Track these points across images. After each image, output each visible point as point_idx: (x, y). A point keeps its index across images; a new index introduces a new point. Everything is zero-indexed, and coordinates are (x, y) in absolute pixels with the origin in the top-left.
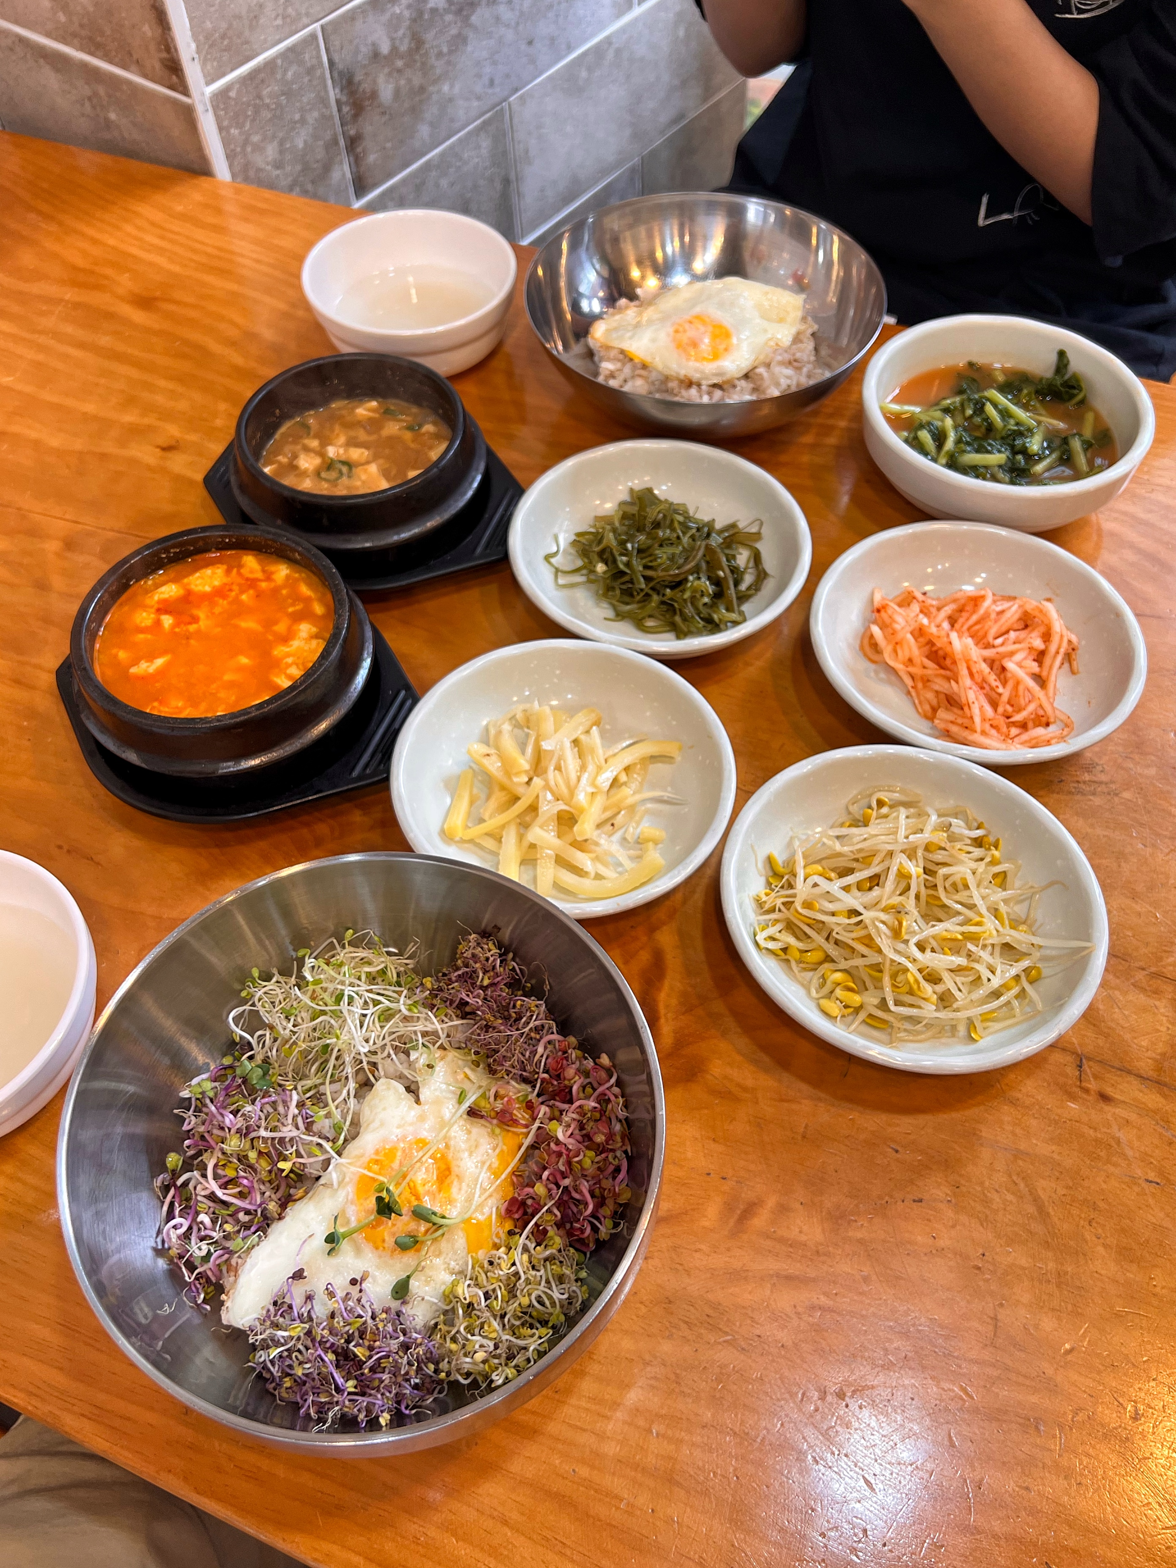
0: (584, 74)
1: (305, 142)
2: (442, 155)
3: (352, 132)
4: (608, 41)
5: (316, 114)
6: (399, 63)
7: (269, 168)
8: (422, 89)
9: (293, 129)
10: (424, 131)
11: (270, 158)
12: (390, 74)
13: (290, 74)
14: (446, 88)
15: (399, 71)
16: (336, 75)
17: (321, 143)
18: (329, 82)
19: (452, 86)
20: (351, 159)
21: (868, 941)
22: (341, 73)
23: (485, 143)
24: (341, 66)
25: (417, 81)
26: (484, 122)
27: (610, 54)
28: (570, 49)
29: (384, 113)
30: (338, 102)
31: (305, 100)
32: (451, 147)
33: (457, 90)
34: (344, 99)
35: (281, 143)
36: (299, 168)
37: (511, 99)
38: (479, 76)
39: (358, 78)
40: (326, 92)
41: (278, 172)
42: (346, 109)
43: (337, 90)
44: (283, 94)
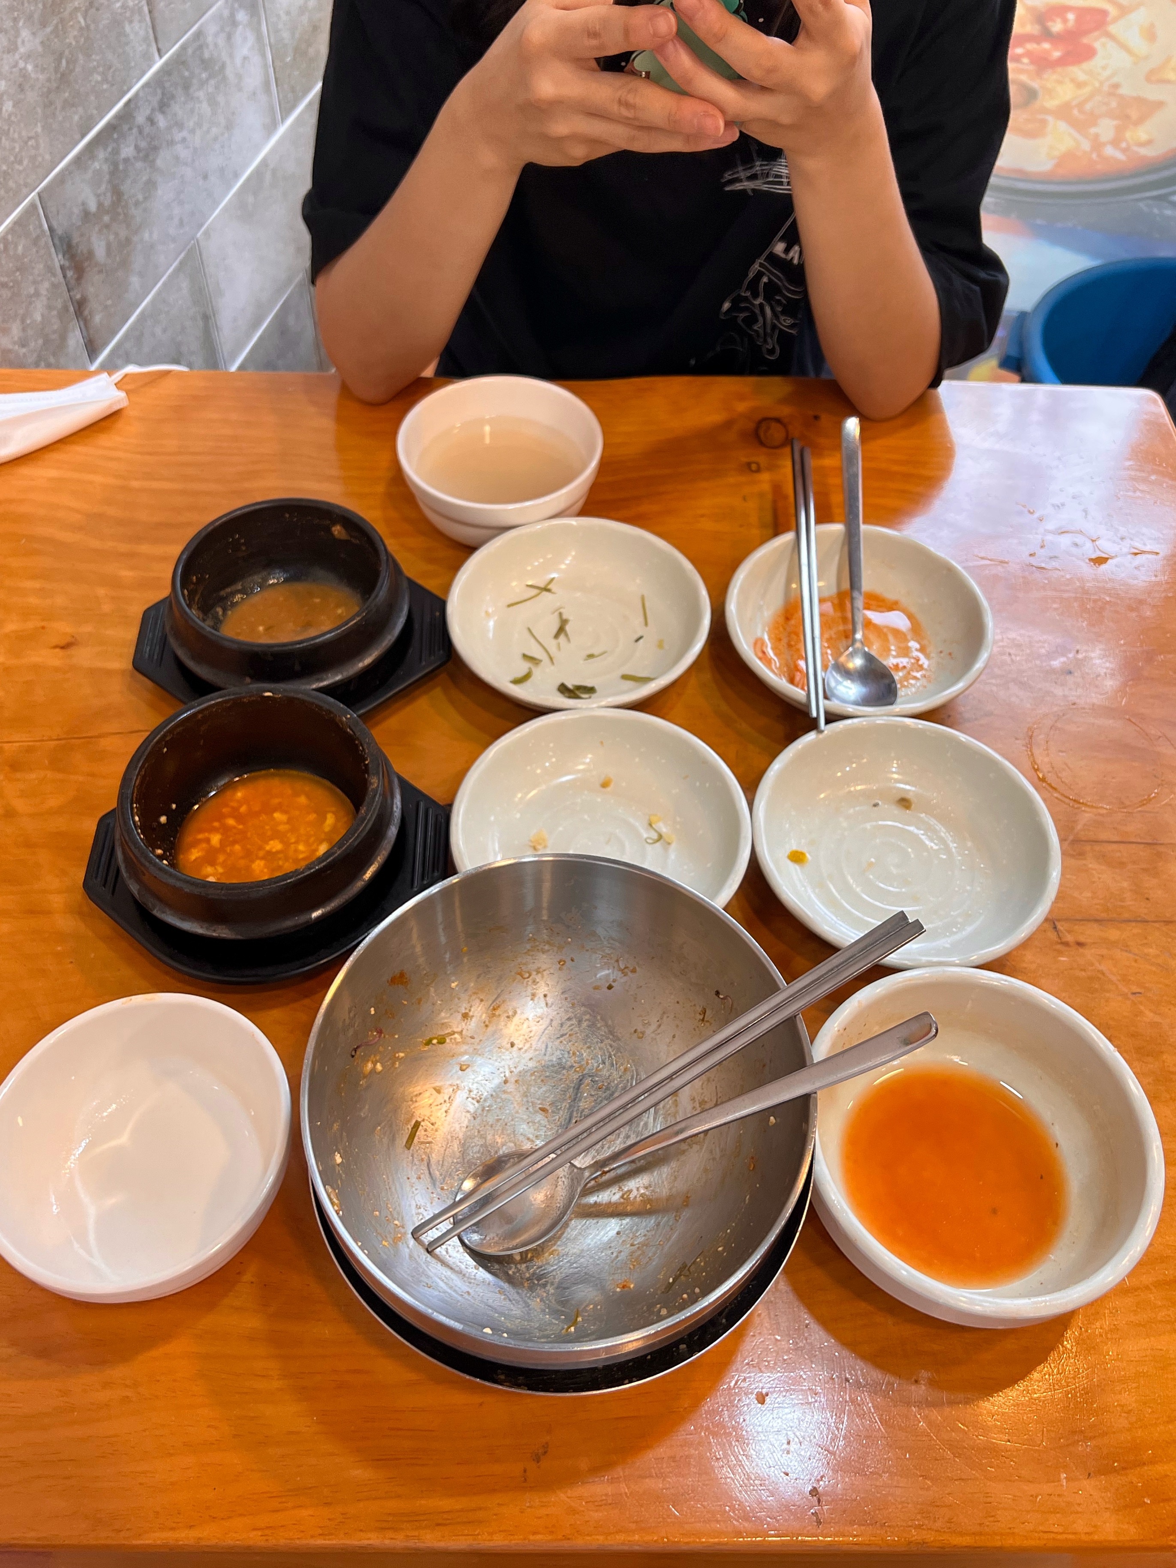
0: (251, 199)
1: (42, 315)
2: (153, 301)
3: (78, 296)
4: (264, 163)
5: (46, 285)
6: (106, 218)
7: (17, 347)
8: (128, 241)
9: (30, 303)
10: (135, 281)
11: (16, 339)
12: (100, 231)
13: (20, 248)
14: (146, 236)
15: (107, 226)
16: (57, 242)
17: (55, 313)
18: (53, 250)
19: (151, 233)
20: (82, 323)
22: (61, 239)
23: (185, 285)
24: (60, 232)
25: (123, 233)
26: (181, 263)
27: (268, 177)
28: (236, 176)
29: (100, 272)
30: (62, 268)
31: (36, 272)
32: (159, 293)
33: (155, 236)
34: (67, 264)
35: (23, 321)
36: (40, 342)
37: (199, 235)
38: (170, 218)
39: (76, 239)
40: (52, 260)
41: (24, 350)
42: (70, 274)
43: (60, 256)
44: (18, 270)
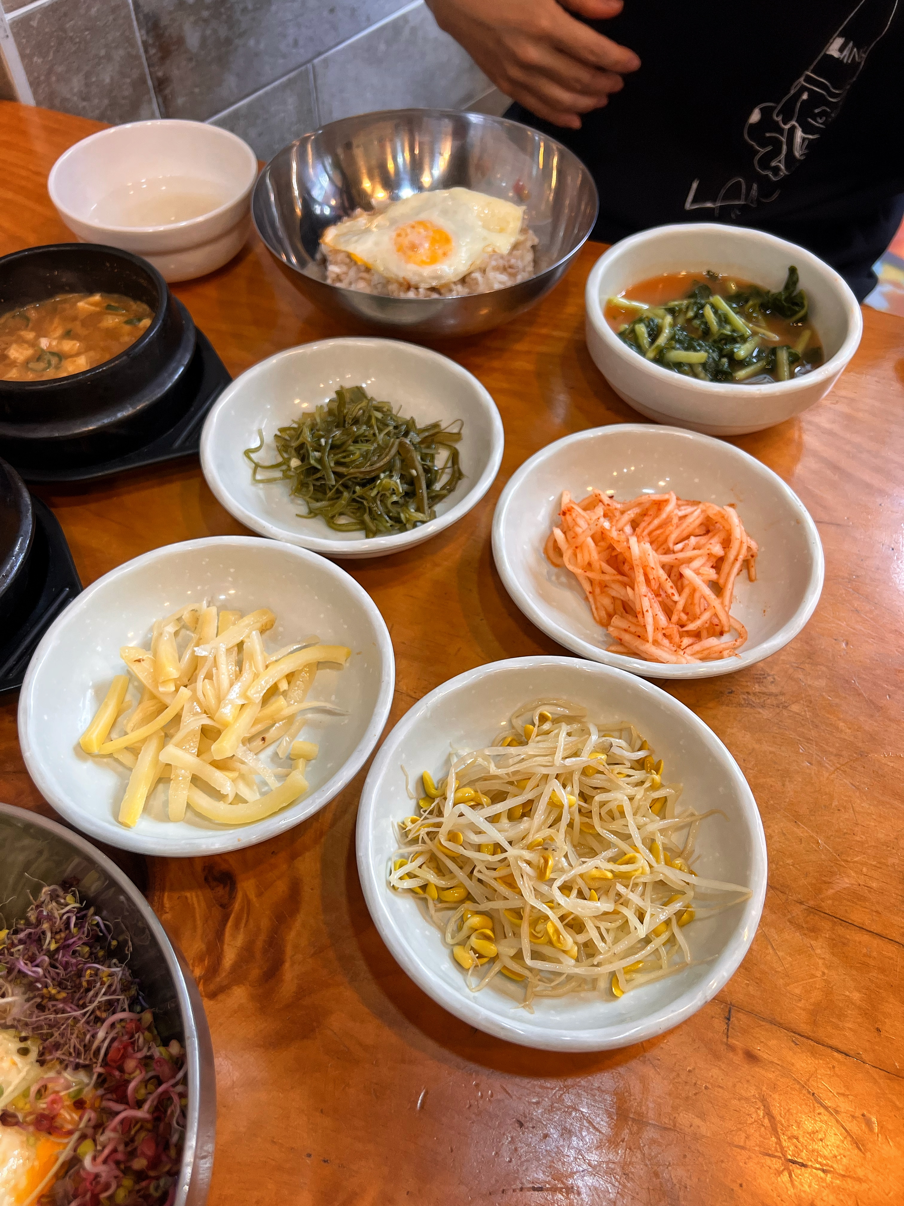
0: (382, 47)
1: (112, 78)
2: (250, 105)
3: (160, 74)
4: (404, 18)
5: (121, 52)
6: (205, 14)
7: (75, 98)
8: (228, 41)
9: (99, 64)
10: (231, 81)
11: (76, 90)
12: (195, 23)
13: (93, 11)
14: (252, 43)
15: (206, 21)
16: (141, 16)
17: (128, 80)
18: (135, 23)
19: (258, 42)
20: (160, 100)
21: (510, 882)
22: (146, 16)
23: (291, 102)
24: (146, 10)
25: (223, 32)
26: (290, 80)
27: (406, 32)
28: (370, 22)
29: (190, 59)
30: (144, 43)
31: (110, 38)
32: (259, 99)
33: (262, 46)
34: (150, 41)
35: (87, 76)
36: (106, 102)
37: (316, 61)
38: (284, 36)
39: (165, 21)
40: (133, 33)
41: (85, 103)
42: (152, 51)
43: (143, 32)
44: (87, 29)
